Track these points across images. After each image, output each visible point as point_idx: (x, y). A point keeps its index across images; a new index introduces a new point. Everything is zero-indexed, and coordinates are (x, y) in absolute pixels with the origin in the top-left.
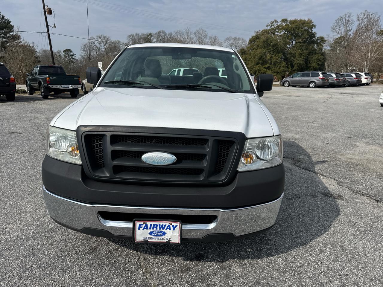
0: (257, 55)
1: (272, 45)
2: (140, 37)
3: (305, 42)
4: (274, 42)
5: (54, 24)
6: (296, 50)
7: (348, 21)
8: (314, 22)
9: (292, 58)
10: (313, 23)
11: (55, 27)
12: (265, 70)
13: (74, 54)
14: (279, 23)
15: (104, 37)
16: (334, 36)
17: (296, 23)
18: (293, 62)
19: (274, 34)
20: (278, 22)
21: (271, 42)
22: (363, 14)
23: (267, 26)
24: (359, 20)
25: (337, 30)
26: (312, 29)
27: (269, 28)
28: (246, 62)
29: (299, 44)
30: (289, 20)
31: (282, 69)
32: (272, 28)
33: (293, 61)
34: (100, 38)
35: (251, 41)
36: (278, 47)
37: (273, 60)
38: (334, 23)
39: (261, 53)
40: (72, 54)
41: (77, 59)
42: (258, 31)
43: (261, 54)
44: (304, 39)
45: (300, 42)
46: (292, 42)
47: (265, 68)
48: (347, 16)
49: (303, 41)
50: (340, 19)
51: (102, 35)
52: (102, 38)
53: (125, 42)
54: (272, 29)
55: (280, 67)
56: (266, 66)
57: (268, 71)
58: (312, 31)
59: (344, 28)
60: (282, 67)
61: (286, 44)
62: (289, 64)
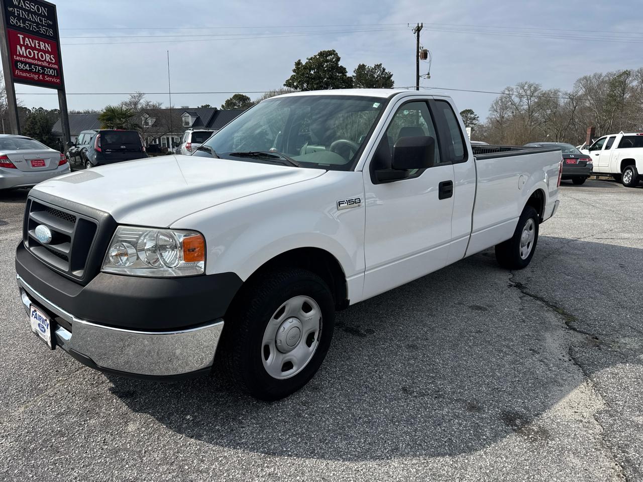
2: (603, 79)
5: (427, 73)
11: (429, 77)
13: (477, 116)
15: (530, 86)
34: (523, 88)
40: (472, 116)
41: (482, 124)
51: (526, 83)
52: (526, 88)
53: (569, 92)
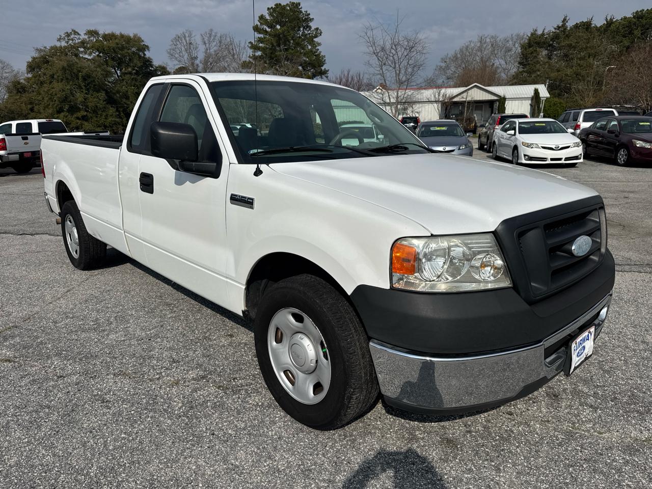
0: (56, 95)
1: (82, 77)
3: (137, 73)
4: (84, 71)
6: (126, 87)
7: (191, 43)
8: (145, 41)
9: (124, 100)
10: (143, 41)
12: (79, 122)
14: (83, 36)
16: (174, 65)
17: (116, 39)
18: (128, 108)
19: (76, 55)
20: (79, 34)
21: (79, 71)
22: (208, 35)
23: (59, 40)
24: (205, 43)
25: (177, 56)
26: (145, 53)
27: (63, 44)
28: (33, 107)
29: (128, 76)
30: (101, 32)
31: (110, 119)
32: (70, 45)
33: (125, 105)
35: (31, 67)
36: (94, 81)
37: (90, 104)
38: (171, 46)
39: (63, 91)
42: (42, 48)
43: (64, 93)
44: (136, 68)
45: (130, 73)
46: (116, 72)
47: (78, 118)
48: (187, 35)
49: (135, 71)
50: (178, 39)
54: (72, 47)
55: (107, 115)
56: (80, 114)
57: (86, 124)
58: (145, 55)
59: (187, 54)
60: (110, 115)
61: (107, 74)
62: (122, 110)
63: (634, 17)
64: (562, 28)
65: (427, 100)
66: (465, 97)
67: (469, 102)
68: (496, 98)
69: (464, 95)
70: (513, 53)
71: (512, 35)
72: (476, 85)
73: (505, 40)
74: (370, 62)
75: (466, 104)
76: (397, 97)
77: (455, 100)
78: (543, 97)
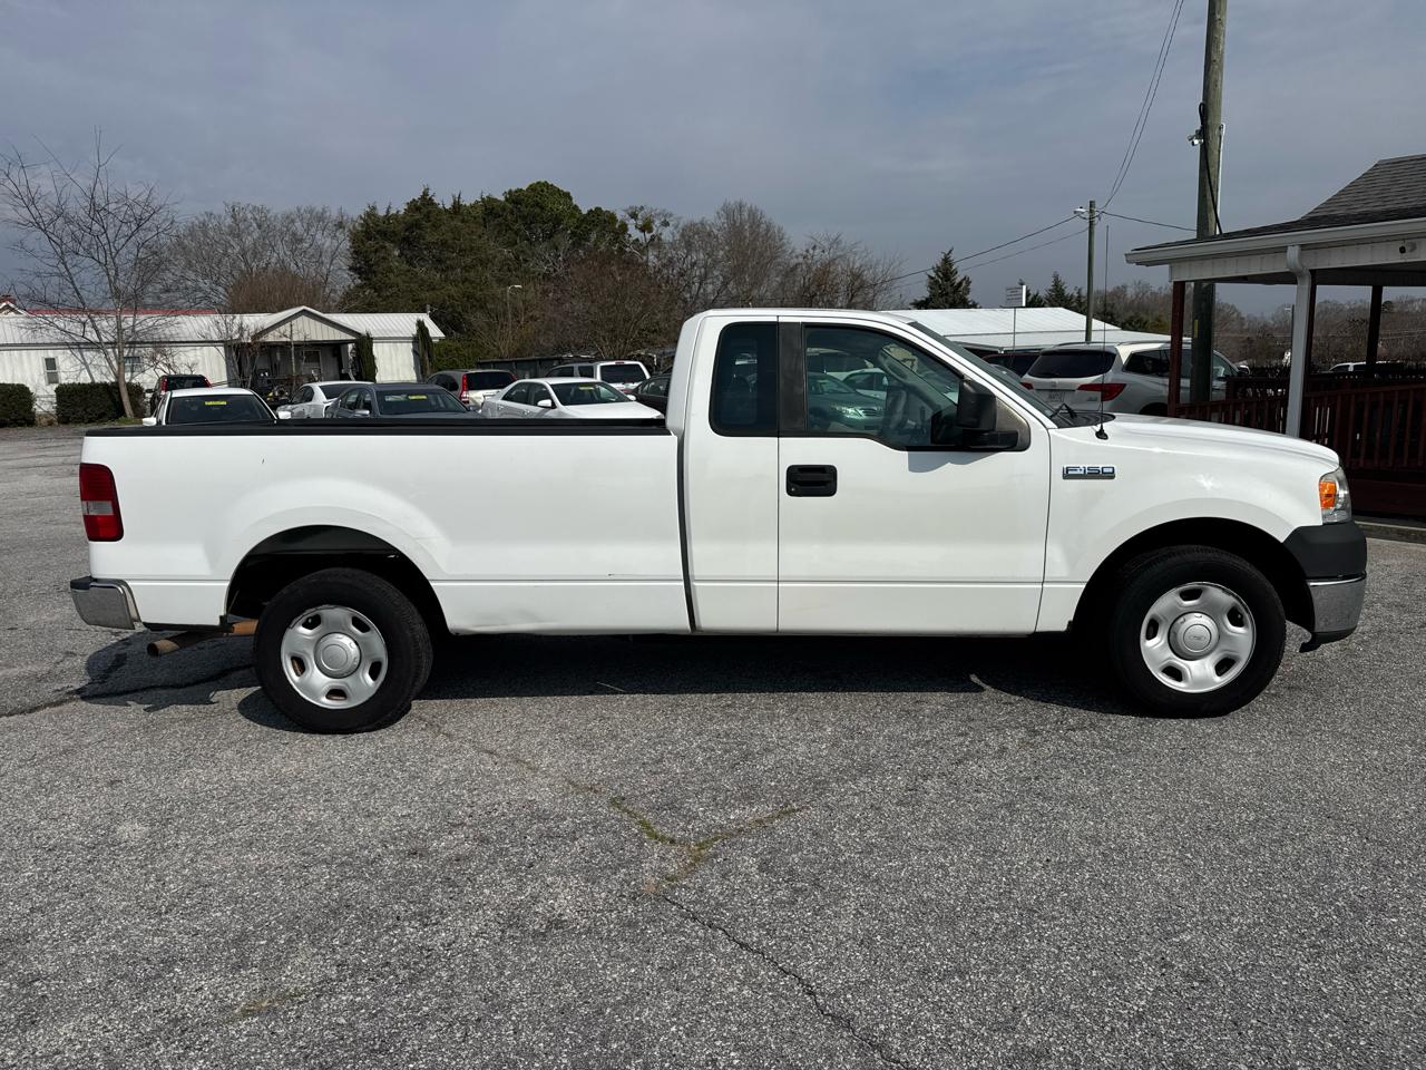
63: (507, 199)
64: (423, 206)
65: (202, 339)
66: (288, 333)
67: (298, 345)
68: (350, 337)
69: (285, 328)
70: (307, 245)
71: (299, 211)
72: (304, 310)
73: (288, 218)
74: (26, 243)
75: (293, 349)
76: (120, 330)
77: (270, 338)
78: (435, 338)
